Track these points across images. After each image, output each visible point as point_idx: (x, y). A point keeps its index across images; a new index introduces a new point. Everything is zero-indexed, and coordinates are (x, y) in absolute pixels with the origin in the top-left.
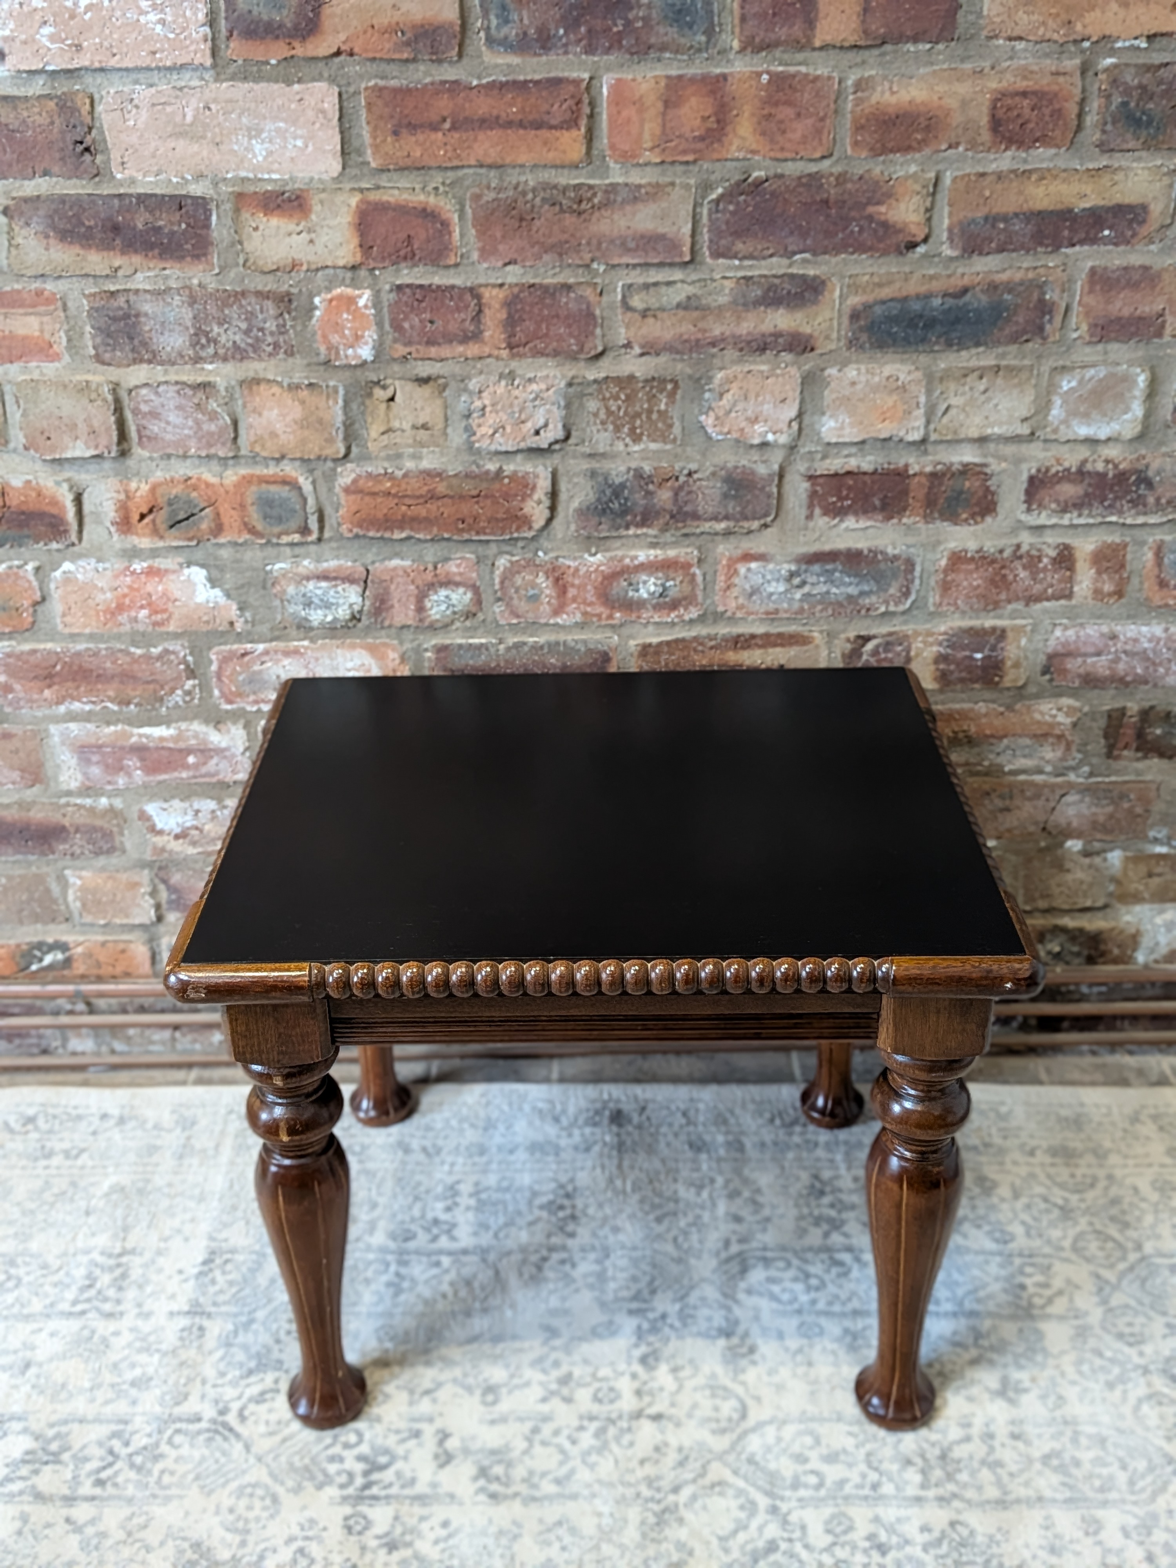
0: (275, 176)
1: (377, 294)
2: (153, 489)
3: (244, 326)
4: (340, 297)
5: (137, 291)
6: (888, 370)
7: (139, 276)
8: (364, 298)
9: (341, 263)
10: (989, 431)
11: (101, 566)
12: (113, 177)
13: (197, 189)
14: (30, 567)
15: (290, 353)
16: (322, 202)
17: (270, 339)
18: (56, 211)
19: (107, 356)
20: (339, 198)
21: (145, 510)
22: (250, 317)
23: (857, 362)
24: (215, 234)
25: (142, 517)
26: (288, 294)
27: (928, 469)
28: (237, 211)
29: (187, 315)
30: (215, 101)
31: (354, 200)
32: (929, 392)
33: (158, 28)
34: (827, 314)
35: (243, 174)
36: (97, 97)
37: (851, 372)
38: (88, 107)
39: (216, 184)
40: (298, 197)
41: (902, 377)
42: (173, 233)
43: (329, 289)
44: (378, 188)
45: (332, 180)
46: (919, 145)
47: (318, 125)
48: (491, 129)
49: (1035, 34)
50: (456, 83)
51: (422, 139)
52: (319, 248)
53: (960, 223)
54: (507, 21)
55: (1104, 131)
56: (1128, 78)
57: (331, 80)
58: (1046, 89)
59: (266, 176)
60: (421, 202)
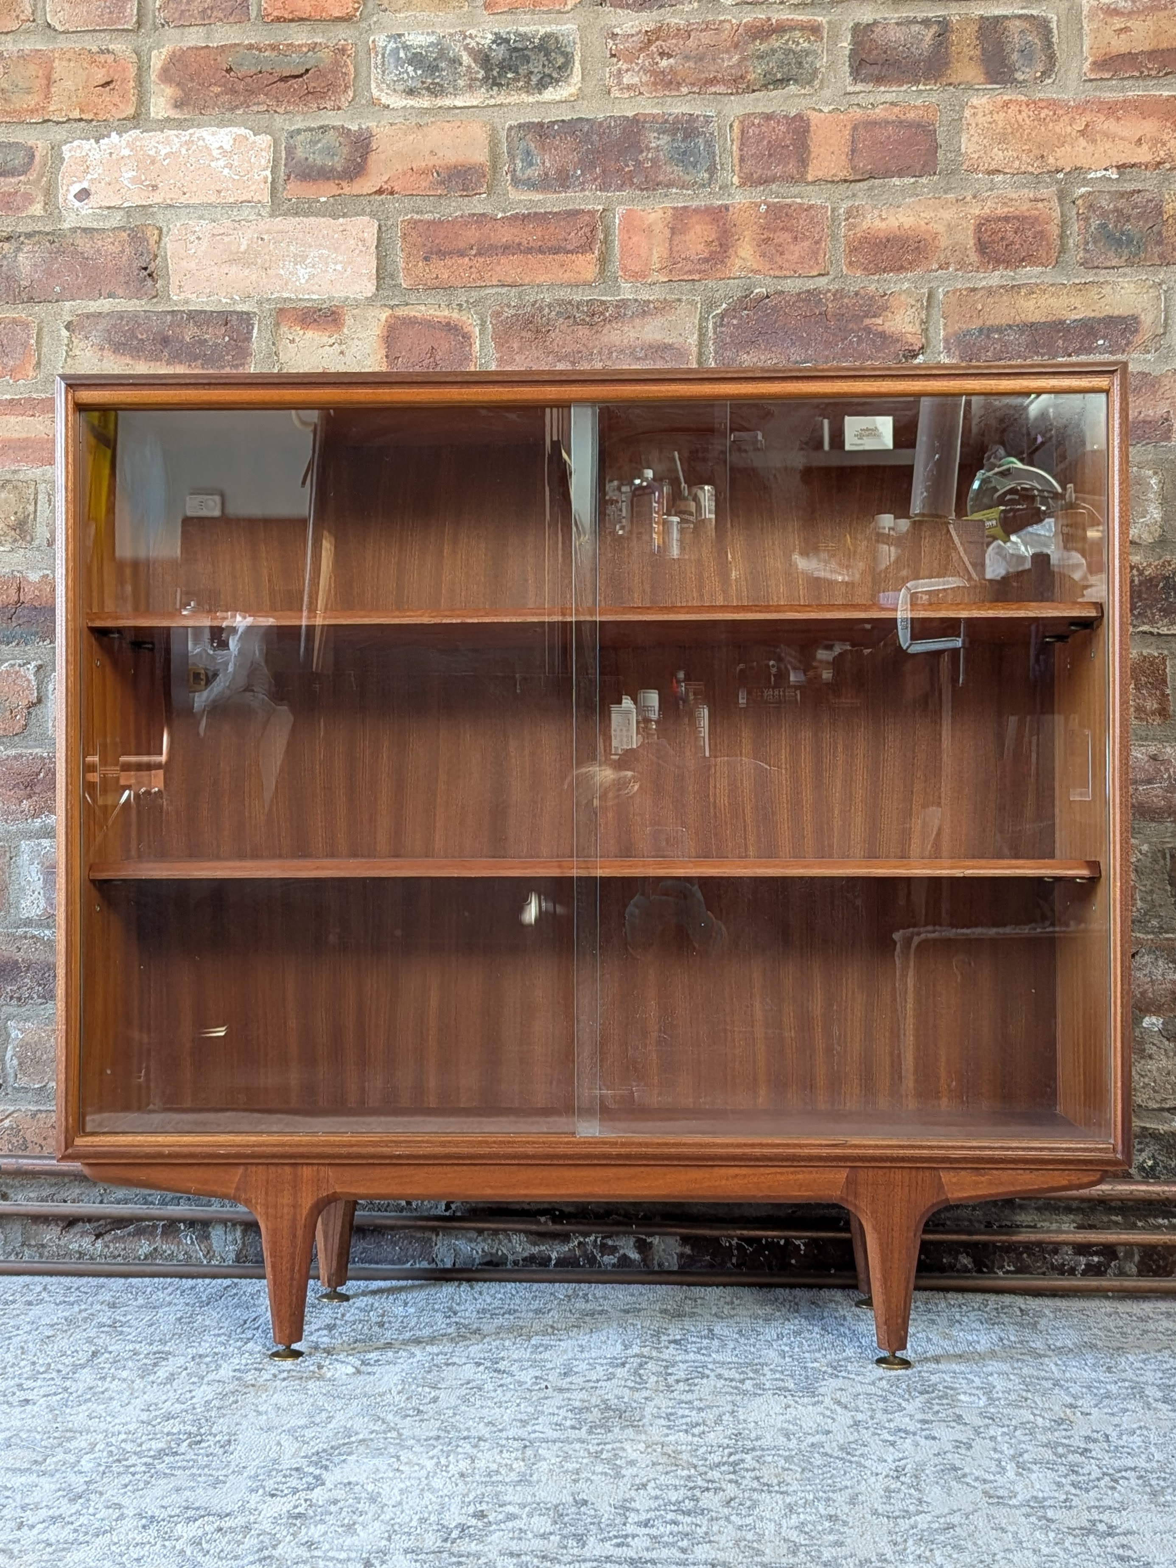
0: (315, 297)
12: (169, 298)
13: (243, 307)
16: (354, 317)
18: (114, 326)
20: (371, 312)
24: (255, 346)
28: (277, 325)
30: (268, 232)
31: (385, 315)
33: (226, 171)
35: (285, 295)
36: (165, 230)
38: (156, 237)
39: (260, 303)
40: (333, 313)
42: (217, 345)
44: (407, 304)
45: (367, 298)
46: (911, 266)
47: (357, 252)
48: (513, 255)
49: (1011, 167)
50: (483, 215)
51: (450, 263)
52: (348, 358)
53: (955, 334)
54: (531, 164)
55: (1086, 251)
56: (1104, 203)
57: (372, 215)
58: (1027, 214)
59: (307, 297)
60: (445, 317)
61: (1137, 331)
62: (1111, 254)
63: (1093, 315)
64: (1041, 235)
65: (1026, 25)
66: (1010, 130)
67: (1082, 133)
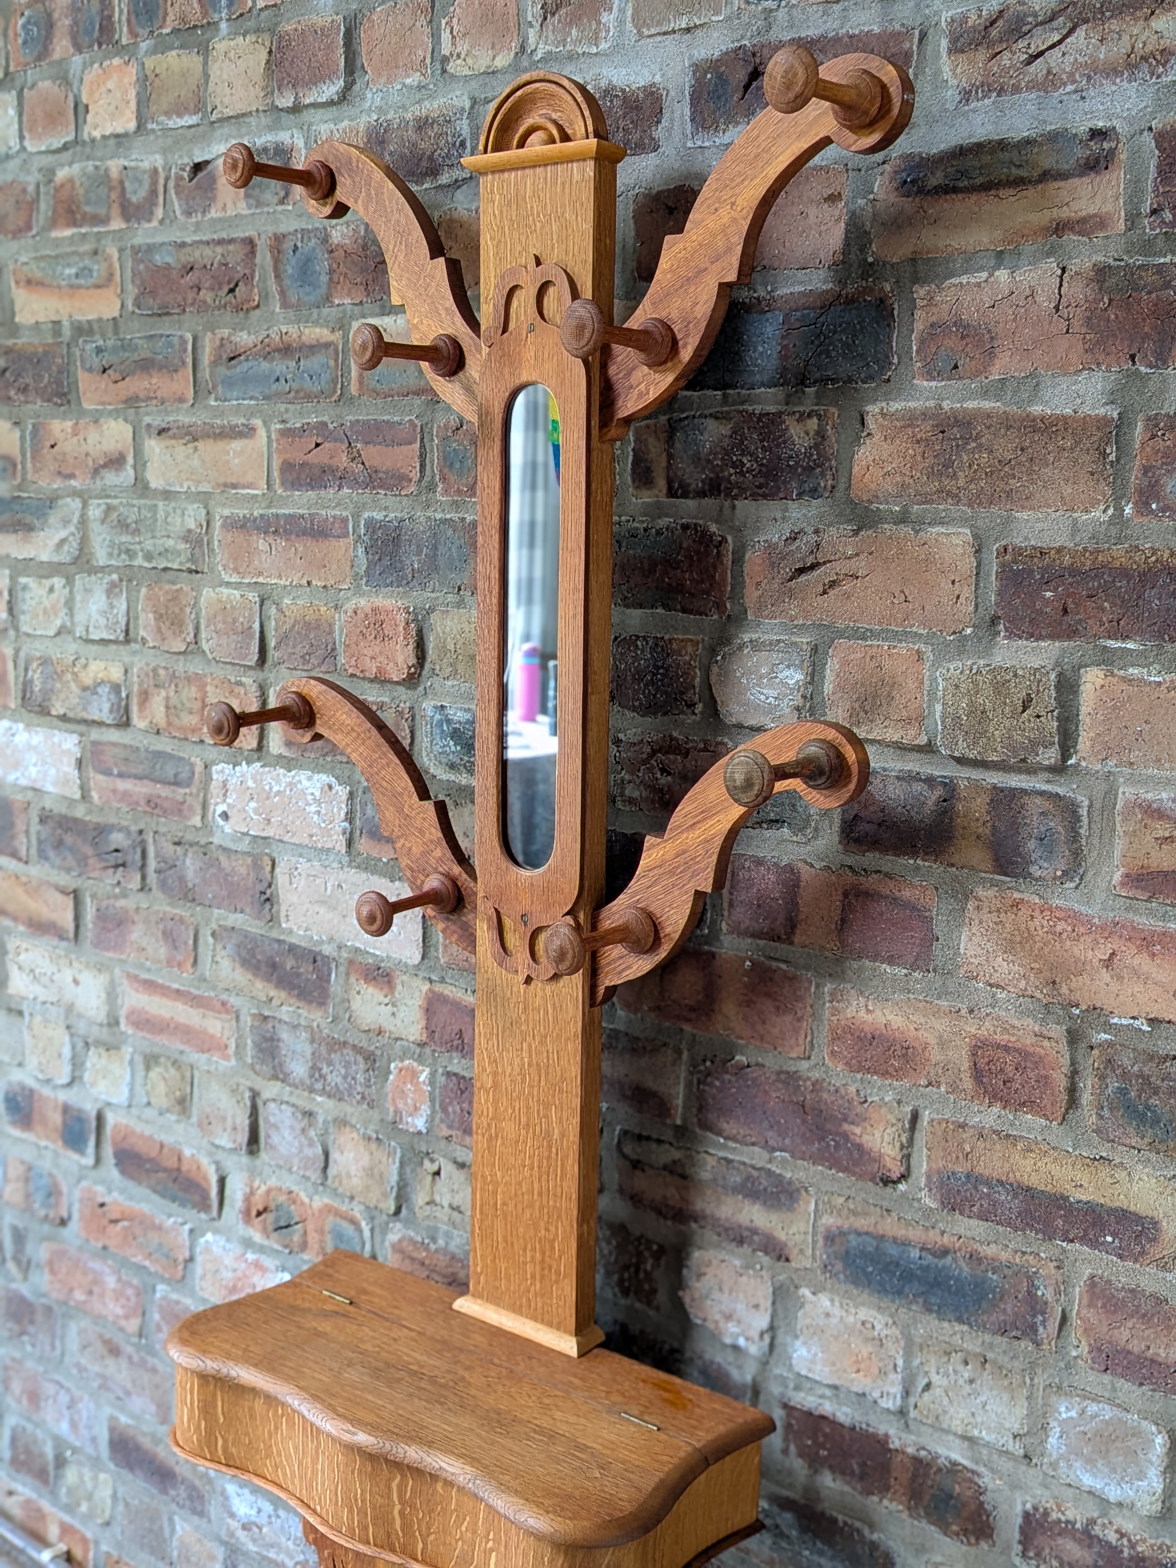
0: (377, 953)
1: (433, 1074)
2: (269, 1191)
3: (343, 1071)
4: (407, 1069)
5: (280, 1021)
6: (864, 1313)
7: (284, 1008)
8: (424, 1075)
9: (412, 1039)
10: (976, 1433)
11: (228, 1246)
12: (280, 926)
13: (328, 950)
14: (187, 1227)
15: (371, 1106)
16: (403, 983)
17: (359, 1089)
18: (242, 942)
19: (258, 1067)
20: (416, 982)
21: (261, 1208)
22: (347, 1065)
23: (832, 1291)
24: (332, 989)
25: (259, 1214)
26: (373, 1053)
27: (910, 1450)
28: (348, 974)
29: (308, 1050)
30: (345, 882)
31: (426, 987)
32: (908, 1356)
33: (316, 818)
34: (802, 1227)
36: (276, 861)
37: (824, 1301)
38: (269, 868)
39: (340, 948)
40: (388, 974)
41: (878, 1327)
42: (307, 980)
43: (401, 1059)
44: (442, 980)
45: (414, 966)
46: (898, 1074)
49: (1015, 987)
52: (398, 1022)
53: (939, 1172)
55: (1101, 1117)
56: (1127, 1062)
58: (1032, 1050)
59: (372, 951)
60: (470, 1004)
61: (1154, 1240)
62: (1131, 1130)
63: (1102, 1201)
64: (1045, 1081)
65: (1047, 805)
66: (1018, 939)
67: (1108, 963)
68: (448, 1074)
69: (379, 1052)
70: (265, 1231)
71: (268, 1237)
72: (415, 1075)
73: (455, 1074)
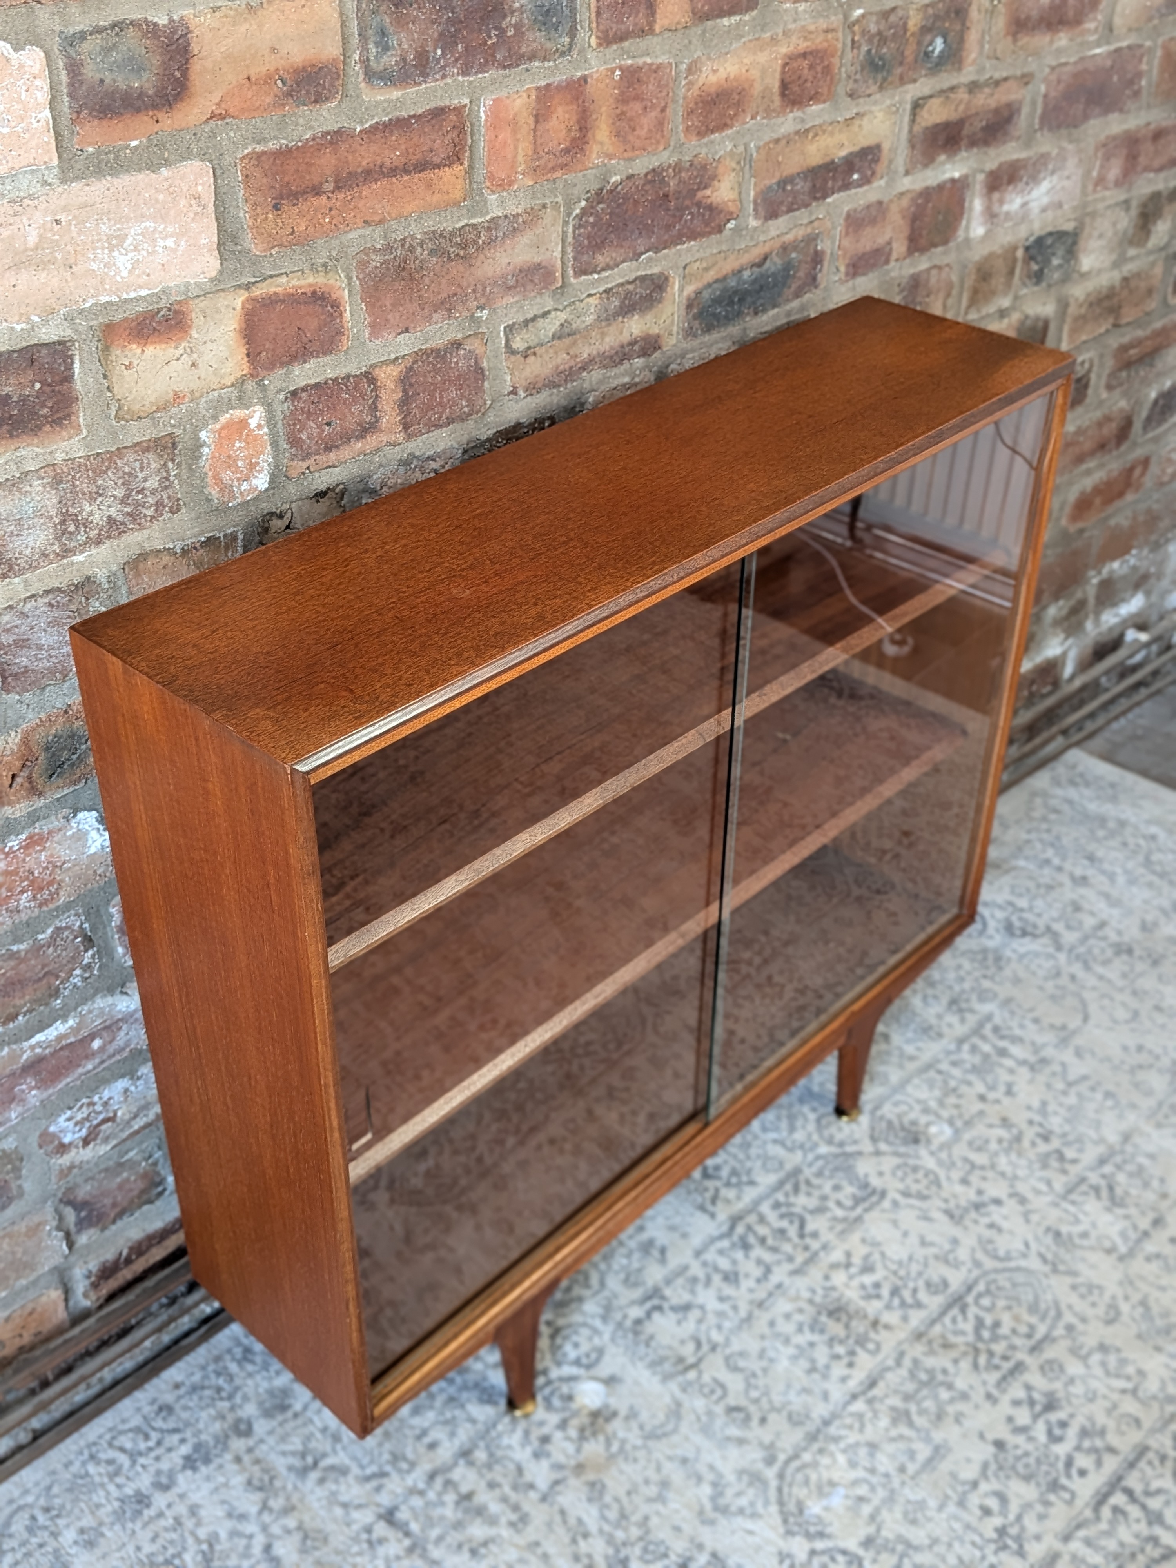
0: (144, 292)
1: (269, 409)
2: (26, 738)
3: (120, 493)
4: (228, 425)
8: (256, 416)
9: (227, 381)
13: (49, 333)
15: (176, 509)
16: (203, 311)
17: (151, 500)
20: (223, 301)
21: (19, 768)
22: (128, 479)
24: (79, 386)
25: (14, 778)
26: (171, 437)
28: (107, 349)
29: (51, 501)
30: (65, 209)
31: (239, 300)
34: (670, 309)
35: (104, 299)
39: (71, 321)
40: (175, 313)
42: (24, 399)
43: (215, 418)
44: (266, 279)
45: (211, 280)
46: (732, 121)
47: (191, 215)
48: (376, 181)
50: (338, 132)
51: (305, 208)
52: (202, 371)
53: (763, 190)
54: (386, 48)
55: (855, 79)
57: (203, 156)
58: (820, 47)
59: (133, 295)
60: (310, 285)
61: (879, 161)
62: (869, 80)
63: (853, 148)
64: (826, 70)
68: (294, 393)
69: (178, 432)
70: (34, 790)
71: (40, 794)
72: (243, 423)
73: (304, 389)
